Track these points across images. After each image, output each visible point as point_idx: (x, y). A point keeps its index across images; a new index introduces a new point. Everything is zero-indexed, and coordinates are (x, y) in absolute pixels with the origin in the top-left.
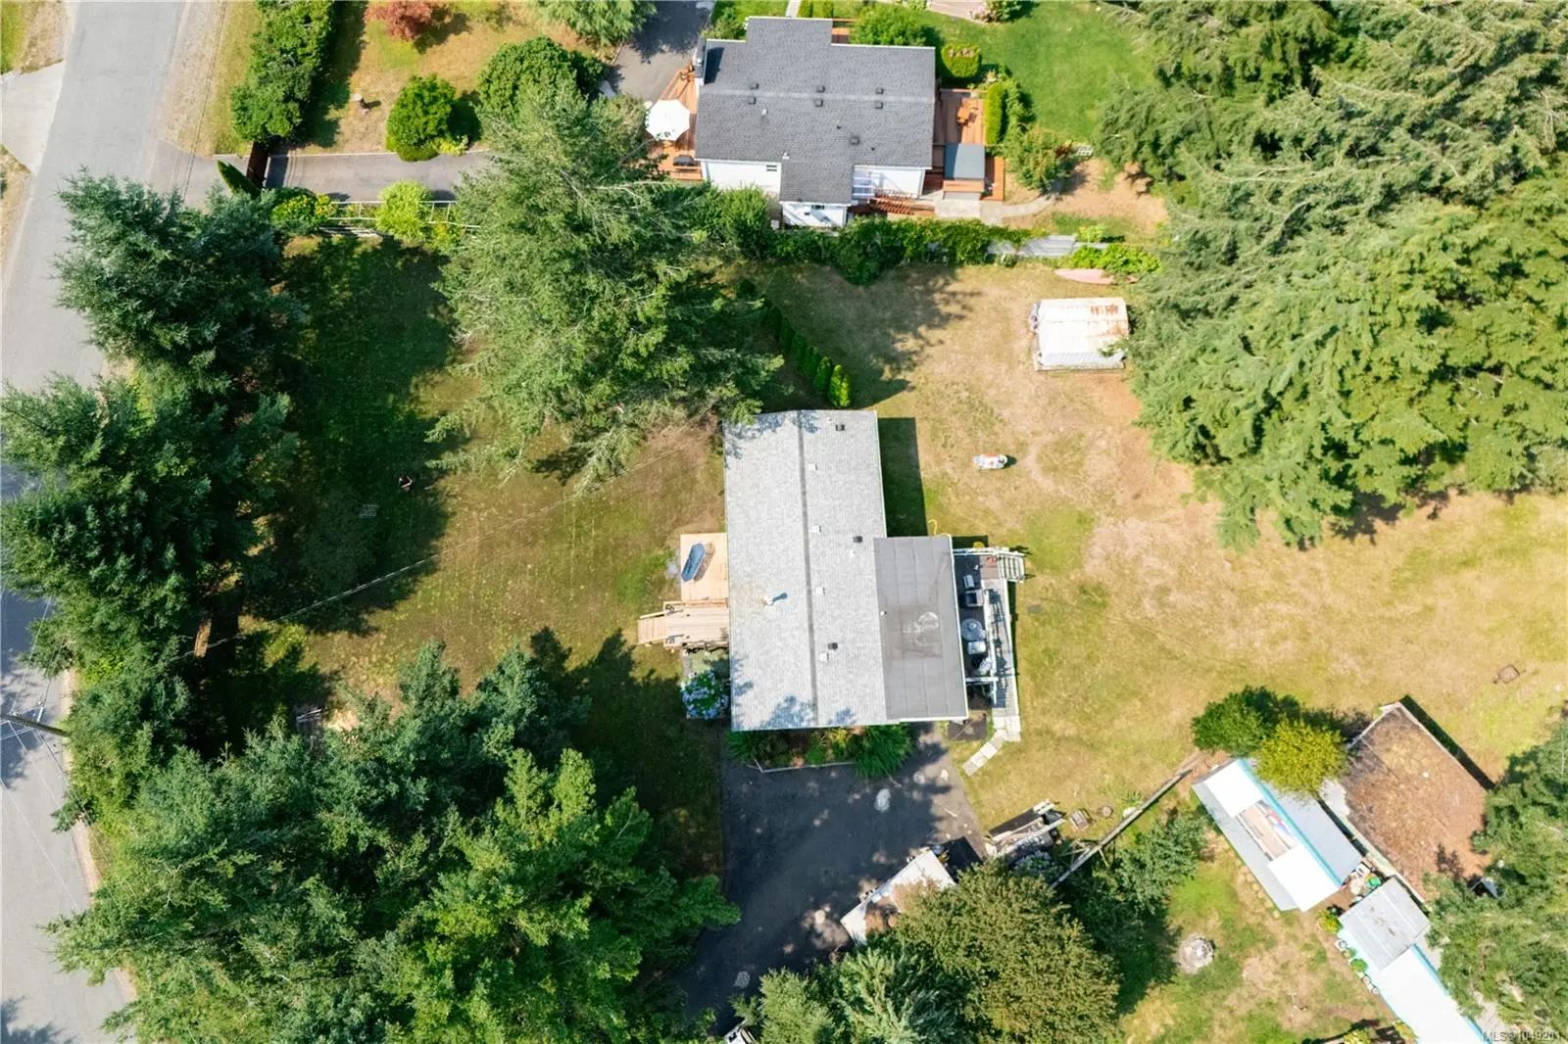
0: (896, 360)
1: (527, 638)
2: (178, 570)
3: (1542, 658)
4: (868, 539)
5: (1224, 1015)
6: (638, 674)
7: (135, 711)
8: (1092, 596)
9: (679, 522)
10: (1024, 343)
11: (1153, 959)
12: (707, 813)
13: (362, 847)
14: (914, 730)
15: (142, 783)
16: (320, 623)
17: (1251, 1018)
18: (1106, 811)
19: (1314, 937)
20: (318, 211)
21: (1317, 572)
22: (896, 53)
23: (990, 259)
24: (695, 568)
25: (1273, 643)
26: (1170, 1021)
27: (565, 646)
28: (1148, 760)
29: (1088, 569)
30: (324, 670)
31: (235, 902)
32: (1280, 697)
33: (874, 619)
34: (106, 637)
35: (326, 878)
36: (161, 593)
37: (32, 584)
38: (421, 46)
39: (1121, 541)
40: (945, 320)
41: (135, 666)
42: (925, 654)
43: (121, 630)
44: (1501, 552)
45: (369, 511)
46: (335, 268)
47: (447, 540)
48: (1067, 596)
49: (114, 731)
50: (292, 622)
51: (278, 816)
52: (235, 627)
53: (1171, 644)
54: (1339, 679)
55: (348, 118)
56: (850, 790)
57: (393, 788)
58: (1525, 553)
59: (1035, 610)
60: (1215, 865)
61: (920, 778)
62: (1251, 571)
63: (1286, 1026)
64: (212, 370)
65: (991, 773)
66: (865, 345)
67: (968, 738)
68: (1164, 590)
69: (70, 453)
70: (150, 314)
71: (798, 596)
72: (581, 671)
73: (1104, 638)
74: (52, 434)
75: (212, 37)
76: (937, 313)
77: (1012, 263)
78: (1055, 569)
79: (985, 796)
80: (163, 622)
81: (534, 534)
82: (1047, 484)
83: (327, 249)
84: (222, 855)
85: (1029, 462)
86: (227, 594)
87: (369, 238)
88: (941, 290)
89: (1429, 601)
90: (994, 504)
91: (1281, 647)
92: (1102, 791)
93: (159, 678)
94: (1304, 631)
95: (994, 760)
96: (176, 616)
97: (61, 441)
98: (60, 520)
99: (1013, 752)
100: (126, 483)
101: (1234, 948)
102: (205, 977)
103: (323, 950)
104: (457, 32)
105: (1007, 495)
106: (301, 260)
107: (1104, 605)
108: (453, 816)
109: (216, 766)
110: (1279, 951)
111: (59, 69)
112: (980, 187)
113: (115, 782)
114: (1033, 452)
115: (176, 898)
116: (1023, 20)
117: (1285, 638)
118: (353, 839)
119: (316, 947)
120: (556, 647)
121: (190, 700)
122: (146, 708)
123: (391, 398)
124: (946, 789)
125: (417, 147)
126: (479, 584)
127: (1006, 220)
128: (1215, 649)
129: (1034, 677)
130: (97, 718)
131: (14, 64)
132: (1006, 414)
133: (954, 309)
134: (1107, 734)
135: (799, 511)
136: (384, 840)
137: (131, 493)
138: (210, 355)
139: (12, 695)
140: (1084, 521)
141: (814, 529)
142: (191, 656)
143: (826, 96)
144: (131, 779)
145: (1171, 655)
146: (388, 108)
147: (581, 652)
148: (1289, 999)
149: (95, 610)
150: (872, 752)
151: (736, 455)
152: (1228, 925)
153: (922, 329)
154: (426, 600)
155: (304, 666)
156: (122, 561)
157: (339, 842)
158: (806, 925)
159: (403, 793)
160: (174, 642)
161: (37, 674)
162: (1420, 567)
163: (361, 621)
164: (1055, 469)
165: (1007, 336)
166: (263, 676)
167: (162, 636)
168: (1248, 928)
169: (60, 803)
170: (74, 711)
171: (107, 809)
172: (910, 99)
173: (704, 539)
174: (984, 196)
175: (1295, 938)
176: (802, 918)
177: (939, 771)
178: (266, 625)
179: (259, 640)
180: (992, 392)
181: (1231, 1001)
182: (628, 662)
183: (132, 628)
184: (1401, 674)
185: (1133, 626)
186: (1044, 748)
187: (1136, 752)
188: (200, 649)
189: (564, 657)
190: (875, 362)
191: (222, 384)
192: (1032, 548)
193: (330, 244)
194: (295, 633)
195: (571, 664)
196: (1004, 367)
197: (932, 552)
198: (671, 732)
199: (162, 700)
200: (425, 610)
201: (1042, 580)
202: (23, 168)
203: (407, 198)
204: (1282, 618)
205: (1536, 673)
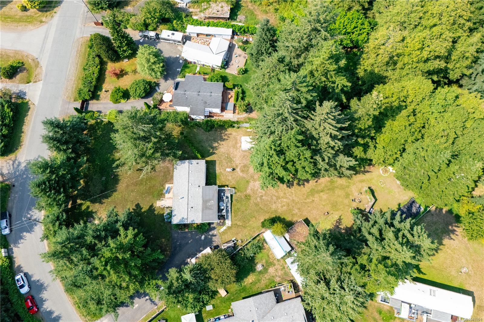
0: (213, 148)
1: (134, 205)
2: (63, 193)
3: (334, 211)
4: (201, 186)
5: (264, 278)
6: (156, 212)
7: (56, 219)
8: (248, 197)
9: (166, 182)
10: (239, 145)
11: (251, 268)
12: (168, 240)
13: (93, 243)
14: (209, 224)
15: (57, 233)
16: (93, 202)
17: (269, 279)
18: (246, 240)
19: (283, 264)
20: (95, 115)
21: (292, 193)
22: (215, 84)
23: (234, 127)
24: (168, 191)
25: (282, 207)
26: (253, 280)
27: (142, 206)
28: (255, 230)
29: (247, 192)
30: (94, 211)
31: (71, 252)
32: (282, 218)
33: (200, 202)
34: (50, 205)
35: (86, 248)
36: (60, 197)
37: (36, 196)
38: (118, 78)
39: (254, 186)
40: (224, 140)
41: (56, 210)
42: (210, 209)
43: (53, 204)
44: (328, 189)
45: (104, 178)
46: (98, 127)
47: (119, 185)
48: (243, 197)
49: (52, 223)
50: (88, 201)
51: (79, 238)
52: (76, 202)
53: (262, 207)
54: (294, 214)
55: (102, 94)
56: (197, 236)
57: (98, 233)
58: (333, 189)
59: (236, 200)
60: (265, 250)
61: (211, 233)
62: (279, 192)
63: (276, 281)
64: (71, 153)
65: (224, 233)
66: (207, 145)
67: (221, 225)
68: (262, 196)
69: (44, 171)
70: (59, 144)
71: (186, 197)
72: (145, 212)
73: (249, 206)
74: (40, 168)
75: (74, 75)
76: (222, 138)
77: (239, 128)
78: (241, 192)
79: (223, 237)
80: (61, 203)
81: (137, 184)
82: (241, 174)
83: (97, 123)
84: (68, 244)
85: (238, 170)
86: (75, 195)
87: (106, 120)
88: (224, 133)
89: (313, 199)
90: (230, 178)
91: (284, 208)
92: (246, 236)
93: (61, 212)
94: (288, 205)
95: (225, 230)
96: (63, 201)
97: (42, 170)
98: (42, 184)
99: (229, 228)
100: (54, 176)
101: (267, 266)
102: (65, 264)
103: (85, 260)
104: (126, 75)
105: (233, 177)
106: (91, 125)
107: (250, 199)
108: (110, 238)
109: (68, 229)
110: (276, 267)
111: (42, 82)
112: (232, 112)
113: (52, 232)
114: (239, 167)
115: (60, 250)
116: (246, 74)
117: (284, 206)
118: (91, 242)
119: (84, 259)
120: (140, 207)
121: (66, 217)
122: (58, 218)
123: (109, 155)
124: (215, 236)
125: (116, 101)
126: (125, 194)
127: (238, 119)
128: (270, 208)
129: (235, 213)
130: (48, 220)
131: (32, 81)
132: (234, 160)
133: (226, 137)
134: (247, 225)
135: (187, 181)
136: (97, 242)
137: (55, 178)
138: (70, 150)
139: (32, 215)
140: (248, 182)
141: (190, 184)
142: (68, 208)
143: (200, 93)
144: (55, 232)
145: (262, 209)
146: (110, 92)
147: (145, 208)
148: (277, 276)
149: (48, 200)
150: (201, 228)
151: (176, 169)
152: (267, 262)
153: (219, 142)
154: (115, 197)
155: (90, 210)
156: (53, 192)
157: (88, 242)
158: (186, 261)
159: (100, 234)
160: (63, 205)
161: (37, 211)
162: (313, 192)
163: (101, 201)
164: (243, 171)
165: (236, 143)
166: (81, 212)
167: (61, 205)
168: (271, 262)
169: (41, 236)
170: (44, 219)
171: (51, 237)
172: (217, 94)
173: (170, 185)
174: (234, 113)
175: (279, 264)
176: (185, 260)
177: (215, 232)
178: (82, 202)
179: (81, 205)
180: (232, 155)
181: (266, 276)
182: (154, 210)
183: (55, 203)
184: (306, 213)
185: (255, 203)
186: (235, 227)
187: (253, 228)
188: (69, 206)
189: (142, 209)
190: (209, 148)
191: (73, 155)
192: (237, 187)
193: (97, 122)
194: (88, 203)
195: (143, 210)
196: (235, 150)
197: (214, 189)
198: (162, 224)
199: (61, 217)
200: (114, 199)
201: (238, 194)
202: (34, 104)
203: (113, 113)
204: (284, 202)
205: (332, 213)
